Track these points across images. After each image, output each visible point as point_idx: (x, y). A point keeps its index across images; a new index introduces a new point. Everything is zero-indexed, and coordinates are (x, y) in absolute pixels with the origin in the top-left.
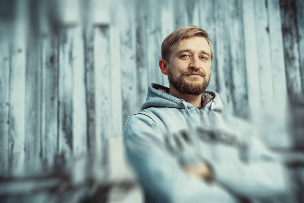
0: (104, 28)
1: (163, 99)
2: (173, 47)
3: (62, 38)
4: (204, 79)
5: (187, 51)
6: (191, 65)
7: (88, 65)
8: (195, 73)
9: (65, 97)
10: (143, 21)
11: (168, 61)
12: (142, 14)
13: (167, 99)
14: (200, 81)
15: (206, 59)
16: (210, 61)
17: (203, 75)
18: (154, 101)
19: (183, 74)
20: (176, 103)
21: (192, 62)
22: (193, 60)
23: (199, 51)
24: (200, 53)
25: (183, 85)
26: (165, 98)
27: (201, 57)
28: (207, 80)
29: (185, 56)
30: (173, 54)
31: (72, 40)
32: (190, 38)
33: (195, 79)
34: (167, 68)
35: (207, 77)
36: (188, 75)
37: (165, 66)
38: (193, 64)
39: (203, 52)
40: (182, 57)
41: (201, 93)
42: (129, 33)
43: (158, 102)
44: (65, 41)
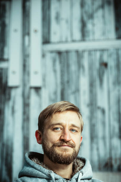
0: (37, 89)
1: (34, 170)
2: (47, 120)
3: (7, 97)
4: (74, 150)
5: (59, 124)
6: (62, 138)
7: (26, 117)
8: (66, 144)
9: (8, 140)
10: (66, 84)
11: (42, 132)
12: (66, 79)
13: (38, 170)
14: (70, 152)
15: (77, 131)
16: (80, 133)
17: (73, 146)
18: (27, 171)
19: (54, 145)
20: (45, 174)
21: (63, 134)
22: (64, 133)
23: (70, 125)
24: (70, 127)
25: (54, 156)
26: (36, 169)
27: (72, 130)
28: (77, 151)
29: (57, 128)
30: (47, 127)
31: (14, 98)
32: (62, 112)
33: (65, 150)
34: (42, 138)
35: (77, 148)
36: (59, 146)
37: (40, 136)
38: (64, 136)
39: (73, 126)
40: (55, 129)
41: (71, 163)
42: (55, 93)
43: (29, 173)
44: (9, 99)
